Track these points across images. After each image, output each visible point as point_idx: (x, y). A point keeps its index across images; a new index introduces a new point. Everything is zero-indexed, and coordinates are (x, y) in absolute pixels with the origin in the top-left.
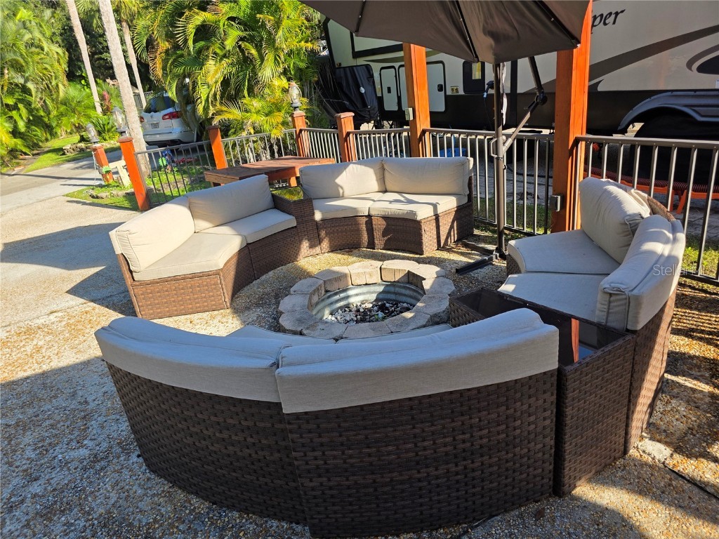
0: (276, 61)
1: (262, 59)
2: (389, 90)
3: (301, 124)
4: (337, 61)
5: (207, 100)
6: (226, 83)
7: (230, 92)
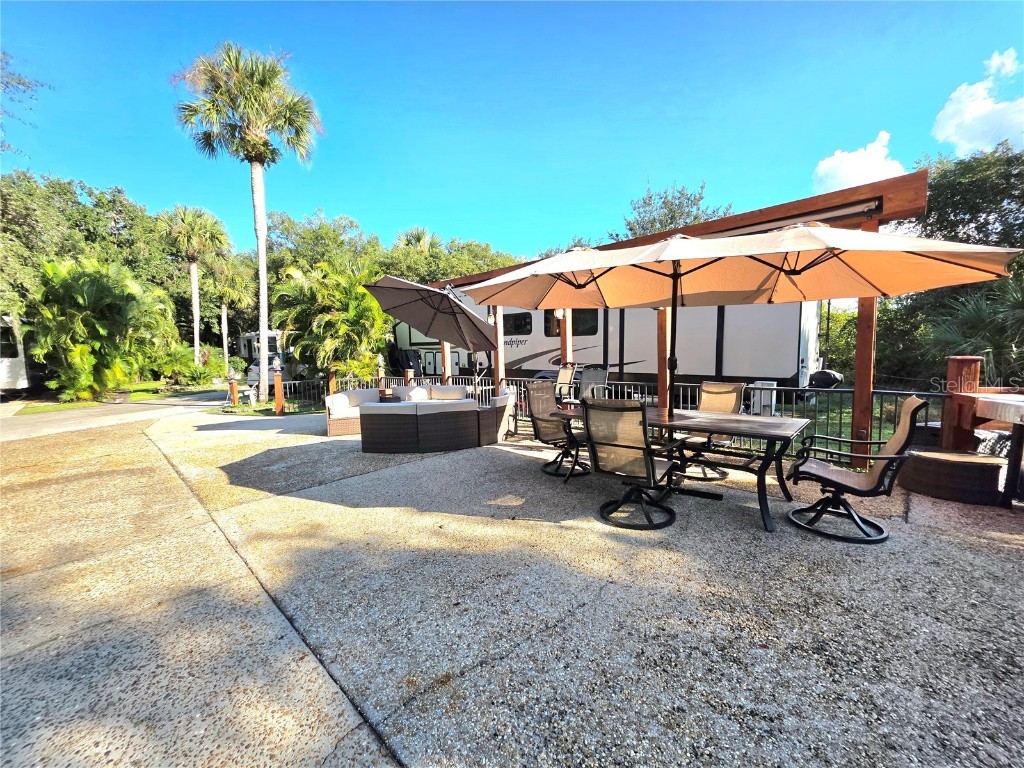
0: (369, 343)
1: (361, 341)
2: (430, 363)
3: (382, 374)
4: (399, 347)
5: (324, 358)
6: (336, 350)
7: (338, 355)
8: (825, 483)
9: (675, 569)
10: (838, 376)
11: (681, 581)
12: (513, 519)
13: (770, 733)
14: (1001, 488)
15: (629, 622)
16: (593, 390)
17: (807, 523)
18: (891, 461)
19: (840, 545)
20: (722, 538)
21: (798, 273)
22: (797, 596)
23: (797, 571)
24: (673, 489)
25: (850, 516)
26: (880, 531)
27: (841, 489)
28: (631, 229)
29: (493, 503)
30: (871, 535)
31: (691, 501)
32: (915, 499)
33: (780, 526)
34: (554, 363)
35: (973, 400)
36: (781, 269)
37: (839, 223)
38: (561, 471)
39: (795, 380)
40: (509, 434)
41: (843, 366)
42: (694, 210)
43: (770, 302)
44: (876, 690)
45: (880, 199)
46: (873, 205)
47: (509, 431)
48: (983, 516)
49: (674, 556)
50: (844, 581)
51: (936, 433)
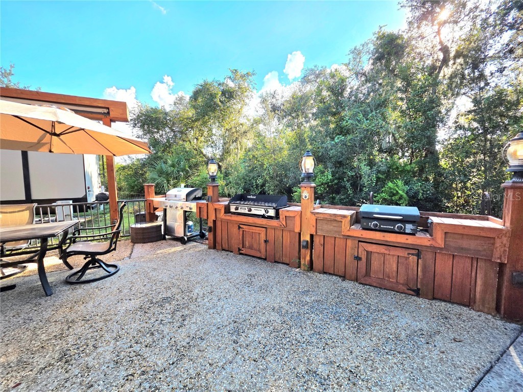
8: (87, 254)
14: (163, 233)
17: (77, 279)
25: (100, 266)
26: (115, 267)
30: (111, 271)
32: (136, 246)
33: (58, 288)
35: (152, 201)
37: (86, 114)
39: (84, 199)
43: (50, 151)
45: (108, 108)
46: (106, 111)
48: (157, 245)
51: (144, 216)
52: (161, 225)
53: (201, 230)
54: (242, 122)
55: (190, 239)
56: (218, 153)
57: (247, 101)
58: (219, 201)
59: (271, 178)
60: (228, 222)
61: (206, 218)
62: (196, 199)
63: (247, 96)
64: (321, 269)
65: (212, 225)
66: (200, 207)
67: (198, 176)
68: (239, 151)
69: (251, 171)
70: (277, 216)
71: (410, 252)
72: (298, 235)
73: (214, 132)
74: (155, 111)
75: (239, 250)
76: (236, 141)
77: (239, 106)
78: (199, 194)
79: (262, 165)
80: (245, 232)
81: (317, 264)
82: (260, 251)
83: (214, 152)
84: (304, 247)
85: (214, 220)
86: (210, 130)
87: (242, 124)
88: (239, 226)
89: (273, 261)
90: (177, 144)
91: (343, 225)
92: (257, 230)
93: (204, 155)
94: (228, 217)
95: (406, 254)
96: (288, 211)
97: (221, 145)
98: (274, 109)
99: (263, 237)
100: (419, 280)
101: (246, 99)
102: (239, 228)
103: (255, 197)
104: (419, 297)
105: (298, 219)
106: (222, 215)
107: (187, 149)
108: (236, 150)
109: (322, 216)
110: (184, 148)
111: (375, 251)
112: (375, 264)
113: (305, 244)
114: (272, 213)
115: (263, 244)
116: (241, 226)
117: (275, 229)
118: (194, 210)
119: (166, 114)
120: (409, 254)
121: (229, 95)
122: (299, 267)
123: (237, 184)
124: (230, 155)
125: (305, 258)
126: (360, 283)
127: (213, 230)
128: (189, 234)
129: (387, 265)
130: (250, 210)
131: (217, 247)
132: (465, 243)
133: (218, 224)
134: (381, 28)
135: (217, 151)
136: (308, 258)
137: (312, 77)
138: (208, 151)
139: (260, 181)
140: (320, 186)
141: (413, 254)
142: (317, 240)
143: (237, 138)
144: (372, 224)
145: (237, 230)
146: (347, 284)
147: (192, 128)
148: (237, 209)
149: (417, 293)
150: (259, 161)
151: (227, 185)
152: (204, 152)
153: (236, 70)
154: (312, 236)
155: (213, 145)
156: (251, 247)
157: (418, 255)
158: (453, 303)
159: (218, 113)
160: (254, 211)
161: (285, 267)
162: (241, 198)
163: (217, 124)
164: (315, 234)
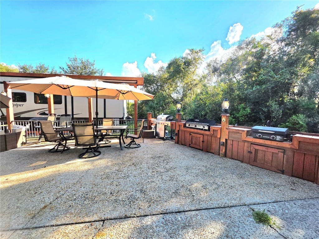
8: (131, 137)
9: (104, 162)
10: (131, 117)
11: (106, 164)
12: (45, 167)
13: (128, 177)
14: (155, 135)
15: (97, 174)
16: (66, 123)
17: (129, 147)
18: (141, 131)
19: (134, 149)
20: (113, 154)
21: (124, 94)
22: (129, 158)
23: (128, 155)
24: (98, 147)
25: (136, 144)
26: (140, 145)
27: (134, 138)
28: (69, 67)
29: (31, 166)
30: (139, 146)
31: (104, 149)
32: (144, 139)
33: (124, 149)
34: (40, 114)
35: (151, 120)
36: (121, 92)
38: (58, 150)
39: (123, 118)
40: (23, 143)
41: (131, 115)
42: (92, 67)
43: (118, 99)
44: (141, 166)
45: (137, 81)
47: (23, 142)
49: (103, 160)
50: (135, 154)
51: (146, 127)
52: (154, 131)
53: (171, 135)
54: (195, 79)
55: (167, 139)
56: (180, 97)
57: (198, 66)
58: (181, 122)
59: (211, 111)
60: (185, 131)
61: (174, 129)
62: (170, 120)
63: (198, 63)
64: (231, 156)
65: (177, 132)
66: (172, 124)
67: (169, 109)
68: (192, 95)
69: (199, 107)
70: (209, 130)
71: (280, 151)
72: (219, 139)
73: (178, 85)
74: (149, 76)
75: (190, 145)
76: (190, 90)
77: (193, 69)
78: (171, 118)
79: (205, 104)
80: (193, 137)
81: (229, 153)
82: (199, 146)
83: (178, 96)
84: (222, 145)
85: (178, 130)
86: (176, 84)
87: (194, 80)
88: (190, 133)
89: (206, 151)
90: (159, 92)
91: (243, 135)
92: (198, 136)
93: (172, 98)
94: (185, 129)
95: (277, 151)
96: (215, 127)
97: (182, 92)
98: (215, 70)
99: (201, 139)
100: (284, 166)
101: (198, 65)
102: (190, 134)
103: (199, 120)
104: (284, 175)
105: (219, 131)
106: (182, 128)
107: (164, 95)
108: (190, 95)
109: (231, 130)
110: (163, 94)
111: (260, 149)
112: (260, 155)
113: (222, 143)
114: (206, 128)
115: (201, 143)
116: (191, 133)
117: (208, 135)
118: (169, 125)
119: (154, 77)
120: (279, 152)
121: (188, 63)
122: (219, 155)
123: (190, 114)
124: (187, 98)
125: (222, 151)
126: (251, 165)
127: (178, 135)
128: (166, 136)
129: (266, 157)
130: (196, 126)
131: (179, 143)
132: (310, 148)
133: (180, 132)
134: (298, 7)
135: (180, 95)
136: (224, 151)
137: (244, 46)
138: (175, 96)
139: (203, 113)
140: (241, 117)
141: (281, 152)
142: (229, 142)
143: (191, 88)
144: (258, 135)
145: (189, 136)
146: (244, 165)
147: (167, 83)
148: (189, 125)
149: (283, 172)
150: (203, 101)
151: (184, 114)
152: (172, 96)
153: (192, 49)
154: (226, 140)
155: (177, 92)
156: (195, 144)
157: (284, 153)
158: (304, 179)
159: (181, 74)
160: (198, 127)
161: (212, 154)
162: (192, 120)
163: (180, 80)
164: (228, 139)
